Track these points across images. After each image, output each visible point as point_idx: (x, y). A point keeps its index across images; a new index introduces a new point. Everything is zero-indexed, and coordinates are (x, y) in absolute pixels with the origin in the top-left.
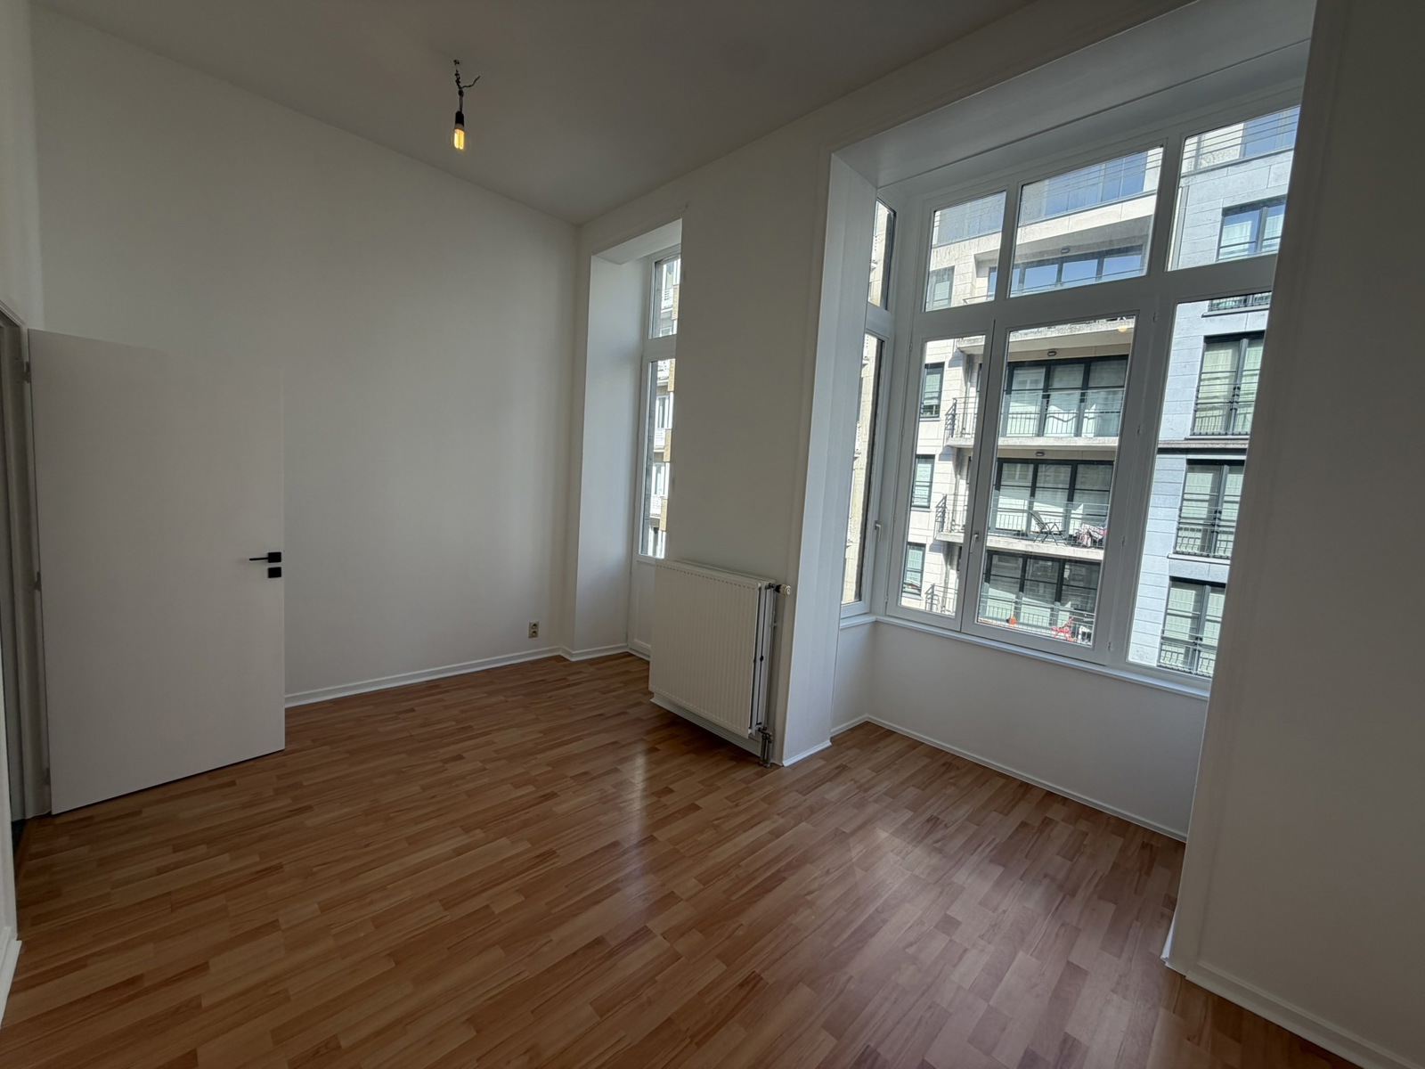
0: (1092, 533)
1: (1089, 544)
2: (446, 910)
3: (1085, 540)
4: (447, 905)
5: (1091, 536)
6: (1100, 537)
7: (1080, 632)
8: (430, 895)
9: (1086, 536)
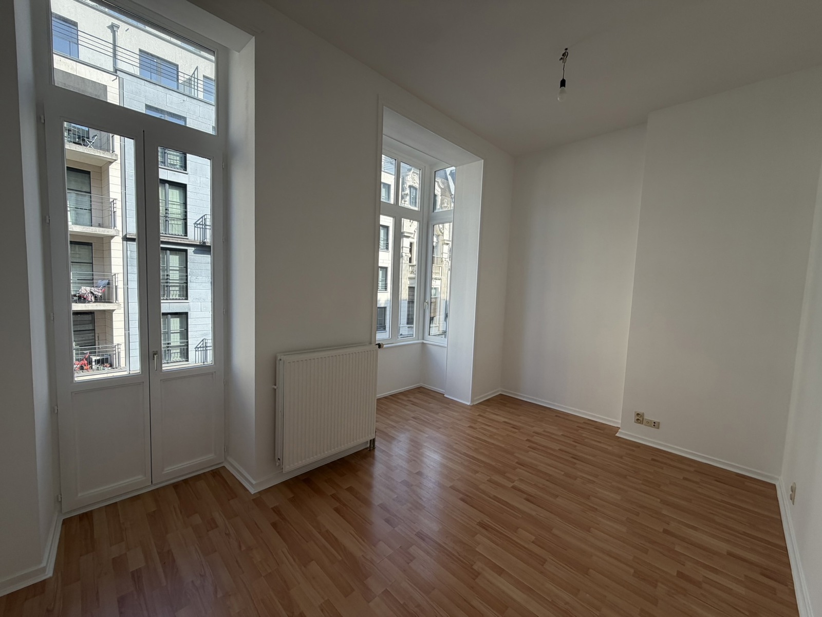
0: (93, 292)
1: (93, 300)
2: (546, 560)
3: (90, 298)
4: (544, 561)
5: (93, 294)
6: (100, 294)
7: (93, 360)
8: (542, 573)
9: (90, 295)
